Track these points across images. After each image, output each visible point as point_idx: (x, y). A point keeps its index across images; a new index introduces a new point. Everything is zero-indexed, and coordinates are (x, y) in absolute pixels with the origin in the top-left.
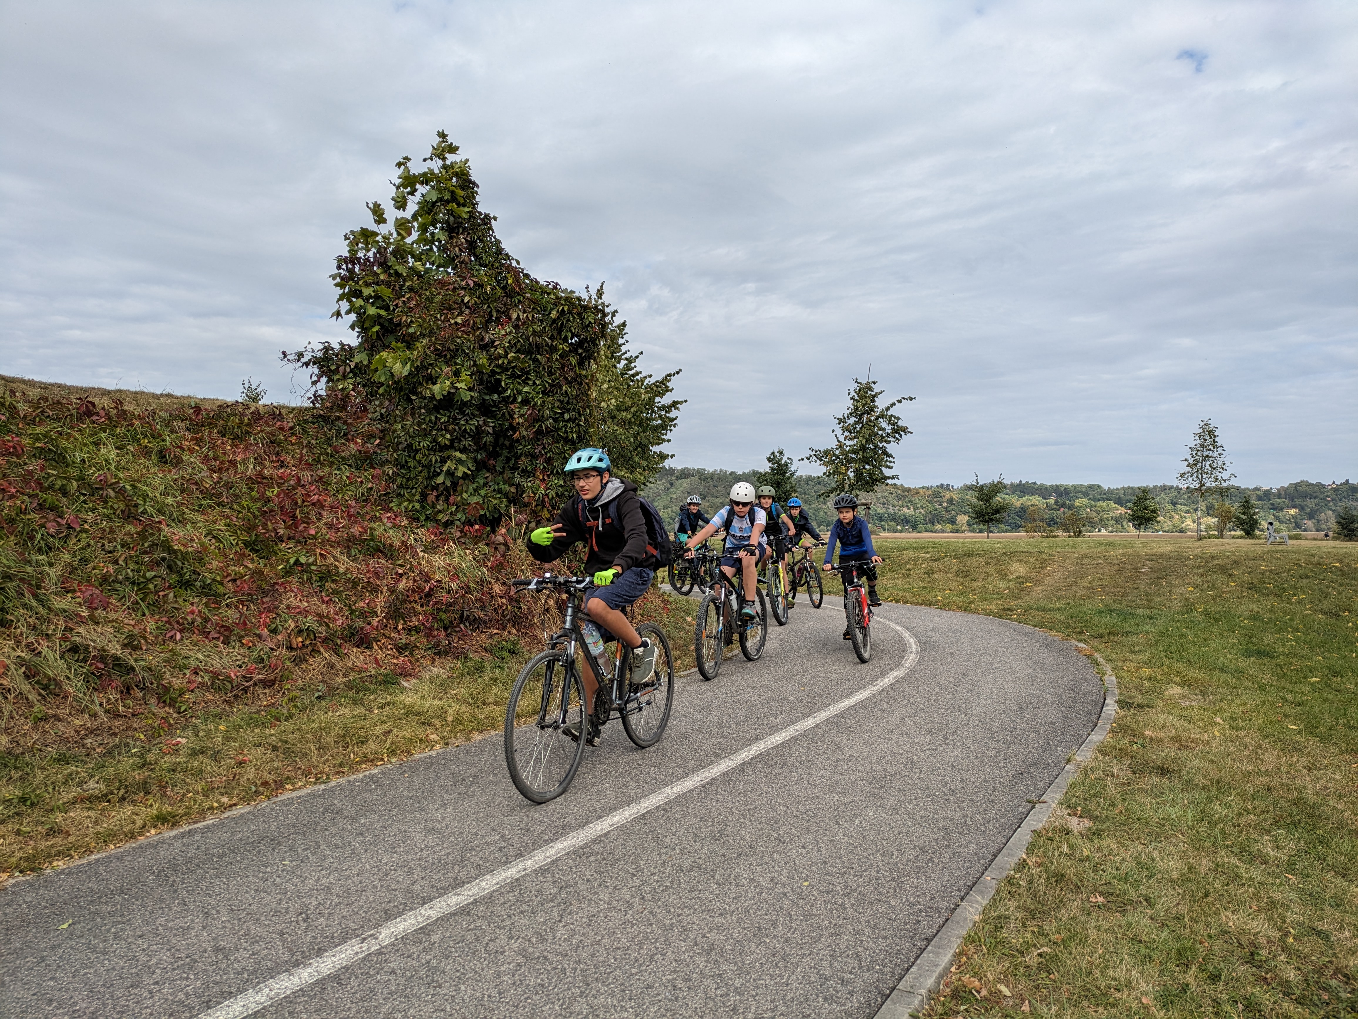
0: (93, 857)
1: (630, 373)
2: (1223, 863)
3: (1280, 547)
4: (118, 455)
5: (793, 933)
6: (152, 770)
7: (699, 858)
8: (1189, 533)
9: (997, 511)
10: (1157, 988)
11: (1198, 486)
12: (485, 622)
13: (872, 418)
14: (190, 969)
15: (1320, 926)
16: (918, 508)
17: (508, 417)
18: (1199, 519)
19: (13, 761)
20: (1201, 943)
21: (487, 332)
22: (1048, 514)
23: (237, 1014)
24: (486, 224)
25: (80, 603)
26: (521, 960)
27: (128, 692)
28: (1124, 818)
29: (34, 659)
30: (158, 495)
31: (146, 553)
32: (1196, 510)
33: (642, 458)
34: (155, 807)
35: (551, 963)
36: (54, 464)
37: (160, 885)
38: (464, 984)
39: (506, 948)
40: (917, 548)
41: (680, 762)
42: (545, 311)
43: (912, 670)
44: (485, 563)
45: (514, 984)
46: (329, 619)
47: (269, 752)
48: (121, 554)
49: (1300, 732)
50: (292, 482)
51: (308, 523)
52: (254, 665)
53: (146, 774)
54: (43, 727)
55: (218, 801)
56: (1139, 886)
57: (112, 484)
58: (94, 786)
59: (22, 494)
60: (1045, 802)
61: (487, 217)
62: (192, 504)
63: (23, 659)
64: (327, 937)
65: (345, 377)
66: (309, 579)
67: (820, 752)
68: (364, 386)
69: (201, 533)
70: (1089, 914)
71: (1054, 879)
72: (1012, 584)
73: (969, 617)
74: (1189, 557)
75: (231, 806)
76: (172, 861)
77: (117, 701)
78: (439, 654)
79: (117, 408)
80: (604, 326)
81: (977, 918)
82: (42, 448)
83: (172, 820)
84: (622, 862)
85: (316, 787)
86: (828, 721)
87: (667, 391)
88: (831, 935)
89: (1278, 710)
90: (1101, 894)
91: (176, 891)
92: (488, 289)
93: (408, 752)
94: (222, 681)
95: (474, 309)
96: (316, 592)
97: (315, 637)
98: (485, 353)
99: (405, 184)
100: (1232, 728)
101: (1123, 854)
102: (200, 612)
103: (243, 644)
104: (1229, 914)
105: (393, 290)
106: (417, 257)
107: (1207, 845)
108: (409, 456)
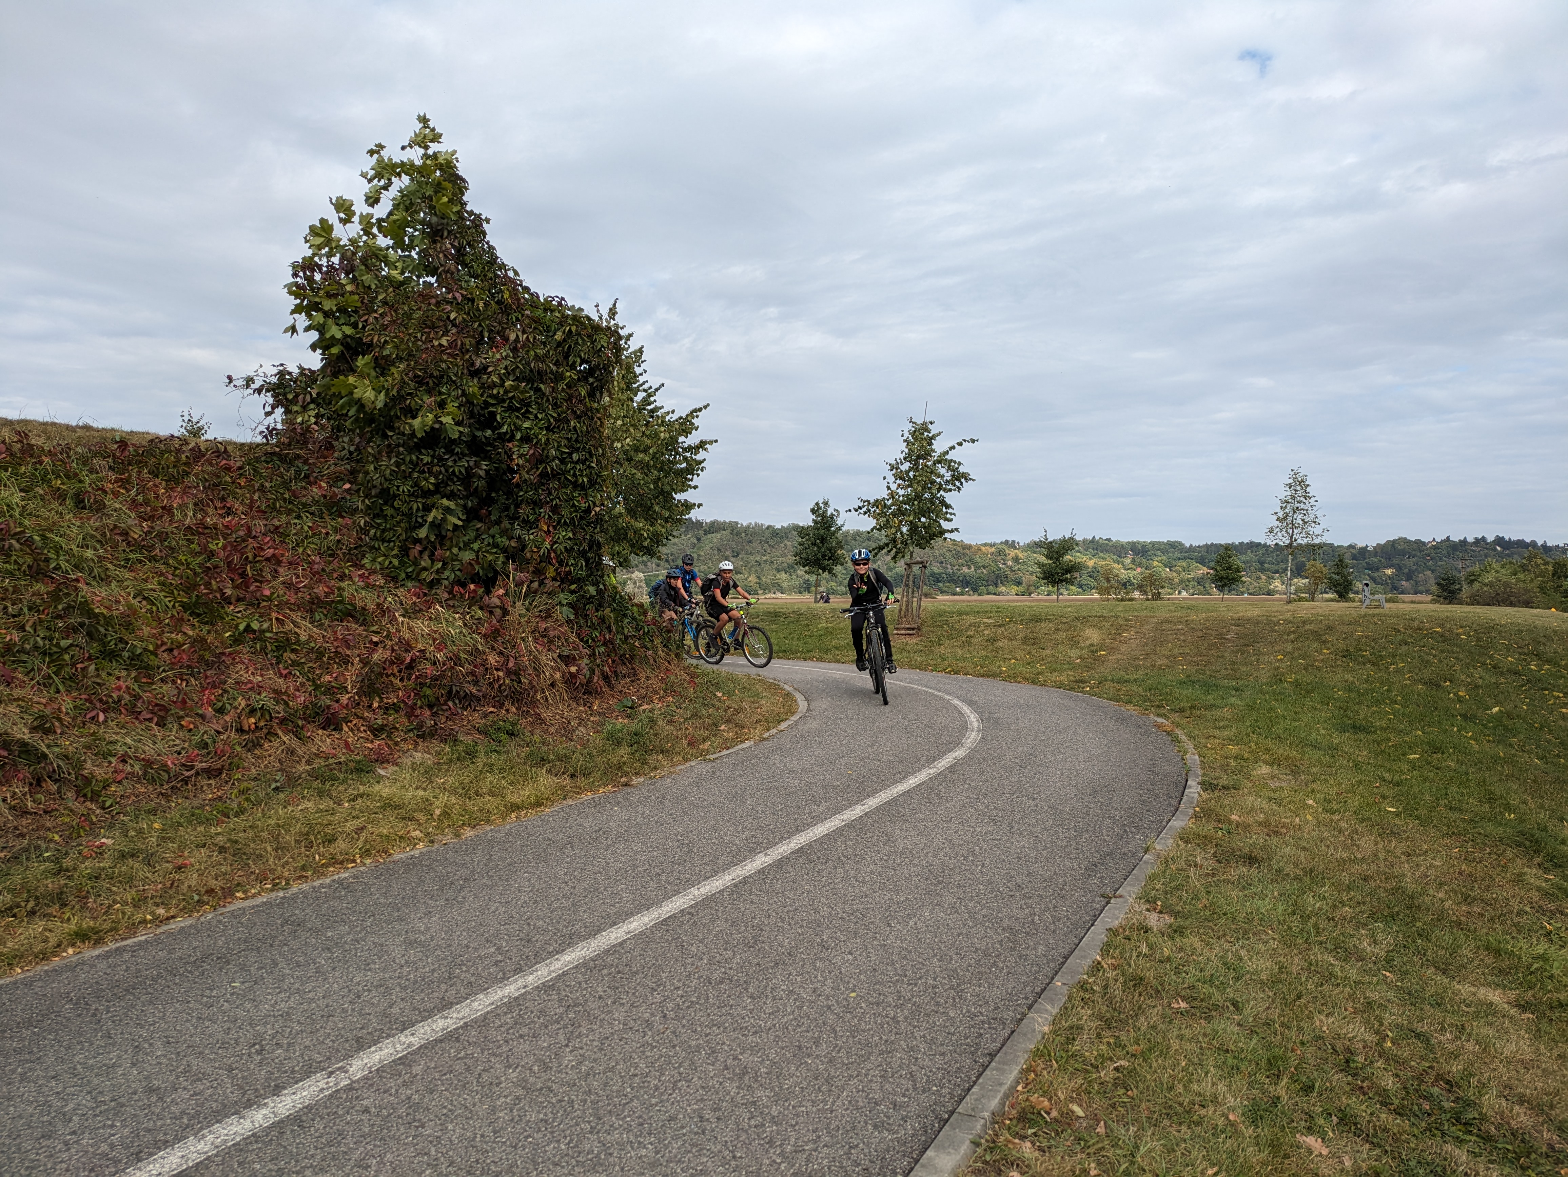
1: (649, 408)
2: (1317, 961)
3: (1377, 611)
4: (23, 498)
5: (839, 1052)
6: (70, 878)
7: (731, 968)
8: (1277, 596)
9: (1068, 571)
10: (1246, 1103)
11: (1287, 542)
12: (478, 700)
13: (929, 463)
14: (116, 1115)
15: (1419, 1027)
16: (979, 568)
17: (505, 457)
18: (1288, 580)
20: (1293, 1051)
21: (478, 355)
22: (1123, 575)
23: (174, 1166)
24: (476, 226)
26: (520, 1092)
27: (39, 784)
28: (1208, 913)
30: (74, 547)
31: (59, 617)
32: (1285, 570)
33: (663, 507)
34: (74, 921)
35: (555, 1095)
37: (79, 1015)
38: (452, 1122)
39: (503, 1079)
40: (978, 612)
41: (707, 859)
42: (549, 331)
43: (974, 750)
44: (478, 629)
45: (512, 1120)
46: (289, 696)
47: (216, 854)
48: (29, 619)
49: (1398, 814)
50: (241, 533)
51: (261, 582)
52: (196, 751)
53: (62, 882)
55: (152, 913)
56: (1225, 989)
57: (15, 534)
60: (1121, 897)
61: (478, 216)
62: (117, 558)
64: (286, 1072)
65: (305, 408)
66: (263, 649)
67: (869, 844)
68: (329, 419)
69: (129, 594)
70: (1170, 1022)
71: (1132, 983)
72: (1085, 652)
73: (1037, 690)
74: (1278, 622)
75: (168, 919)
76: (95, 986)
77: (24, 795)
78: (422, 737)
79: (21, 442)
80: (619, 350)
81: (1046, 1029)
83: (95, 937)
84: (641, 975)
85: (273, 895)
86: (879, 809)
87: (692, 429)
88: (881, 1053)
89: (1376, 790)
90: (1184, 999)
91: (99, 1021)
92: (480, 304)
93: (386, 852)
94: (156, 770)
95: (462, 328)
96: (272, 664)
97: (271, 717)
98: (475, 381)
99: (379, 175)
100: (1326, 811)
101: (1207, 952)
102: (128, 687)
103: (182, 726)
104: (1323, 1017)
105: (362, 303)
106: (393, 265)
107: (1300, 941)
108: (385, 503)
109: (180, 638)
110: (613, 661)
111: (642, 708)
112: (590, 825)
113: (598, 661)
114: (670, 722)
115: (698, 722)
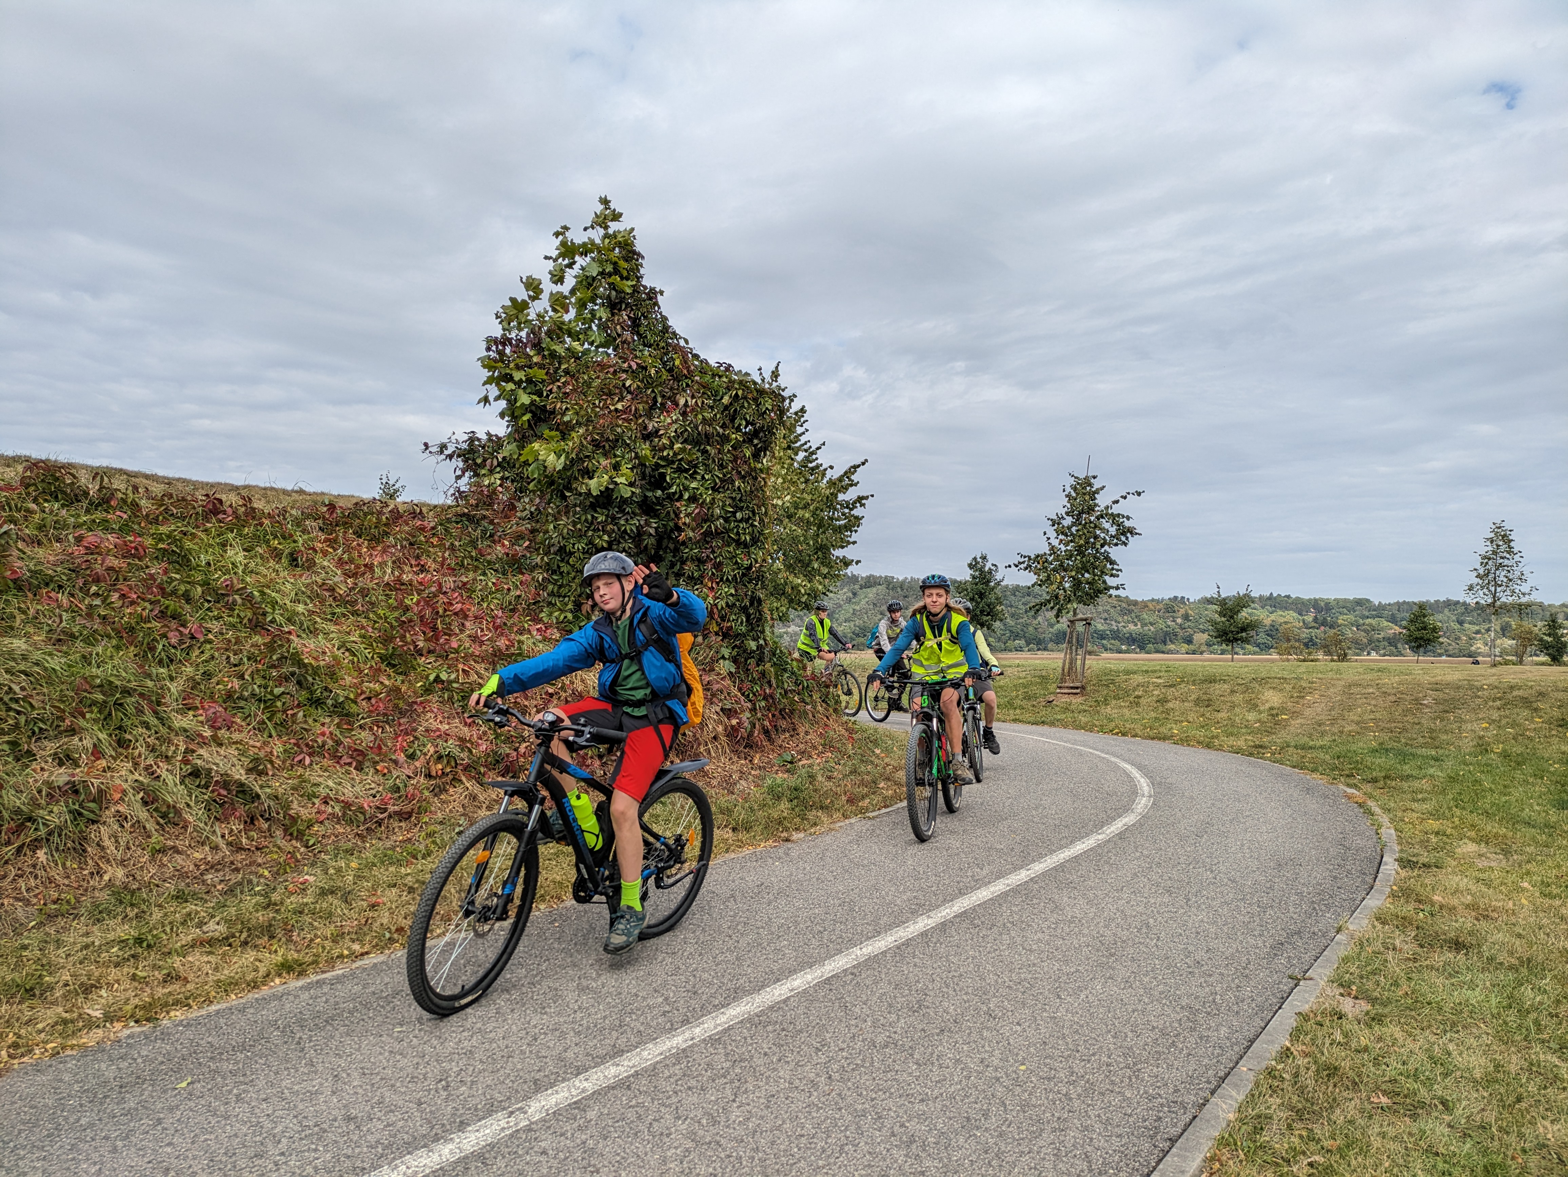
0: (213, 1008)
1: (809, 465)
2: (1539, 1062)
4: (245, 557)
5: (1009, 1126)
6: (277, 911)
7: (895, 1033)
8: (1480, 659)
9: (1243, 629)
11: (1490, 601)
13: (1092, 518)
14: (319, 1139)
16: (1146, 625)
17: (673, 516)
18: (1493, 641)
19: (129, 897)
20: (1513, 1158)
21: (650, 420)
22: (1305, 634)
24: (650, 299)
25: (202, 722)
26: (690, 1144)
27: (252, 822)
28: (1410, 1001)
29: (153, 783)
30: (288, 602)
31: (274, 666)
32: (1488, 630)
33: (822, 563)
34: (280, 954)
35: (724, 1150)
36: (178, 567)
37: (286, 1042)
38: (625, 1169)
39: (673, 1130)
40: (1147, 672)
41: (870, 918)
42: (716, 396)
43: (1145, 817)
45: (682, 1172)
46: (472, 744)
47: (405, 893)
48: (248, 668)
50: (433, 589)
51: (450, 635)
52: (389, 795)
53: (271, 915)
54: (161, 860)
55: (348, 948)
56: (1432, 1085)
57: (238, 590)
58: (215, 928)
59: (143, 599)
60: (1311, 979)
61: (652, 290)
62: (324, 613)
63: (142, 783)
64: (470, 1109)
65: (491, 471)
66: (451, 698)
67: (1036, 911)
68: (512, 481)
69: (334, 645)
70: (1370, 1117)
71: (1325, 1073)
72: (1264, 716)
73: (1212, 754)
74: (1482, 687)
75: (362, 954)
76: (299, 1016)
77: (240, 832)
79: (245, 505)
80: (782, 412)
81: (1231, 1116)
82: (164, 549)
83: (298, 969)
84: (805, 1034)
86: (1045, 874)
87: (851, 485)
88: (1054, 1130)
90: (1385, 1093)
91: (303, 1049)
92: (653, 371)
93: (559, 898)
94: (354, 812)
95: (636, 395)
96: (457, 713)
97: (456, 764)
98: (648, 443)
99: (563, 256)
100: (1544, 895)
101: (1410, 1045)
102: (331, 733)
103: (377, 771)
104: (1547, 1123)
105: (547, 374)
106: (575, 336)
107: (1518, 1038)
108: (562, 560)
109: (377, 687)
110: (773, 716)
111: (801, 763)
112: (752, 879)
113: (759, 715)
114: (829, 778)
115: (857, 779)
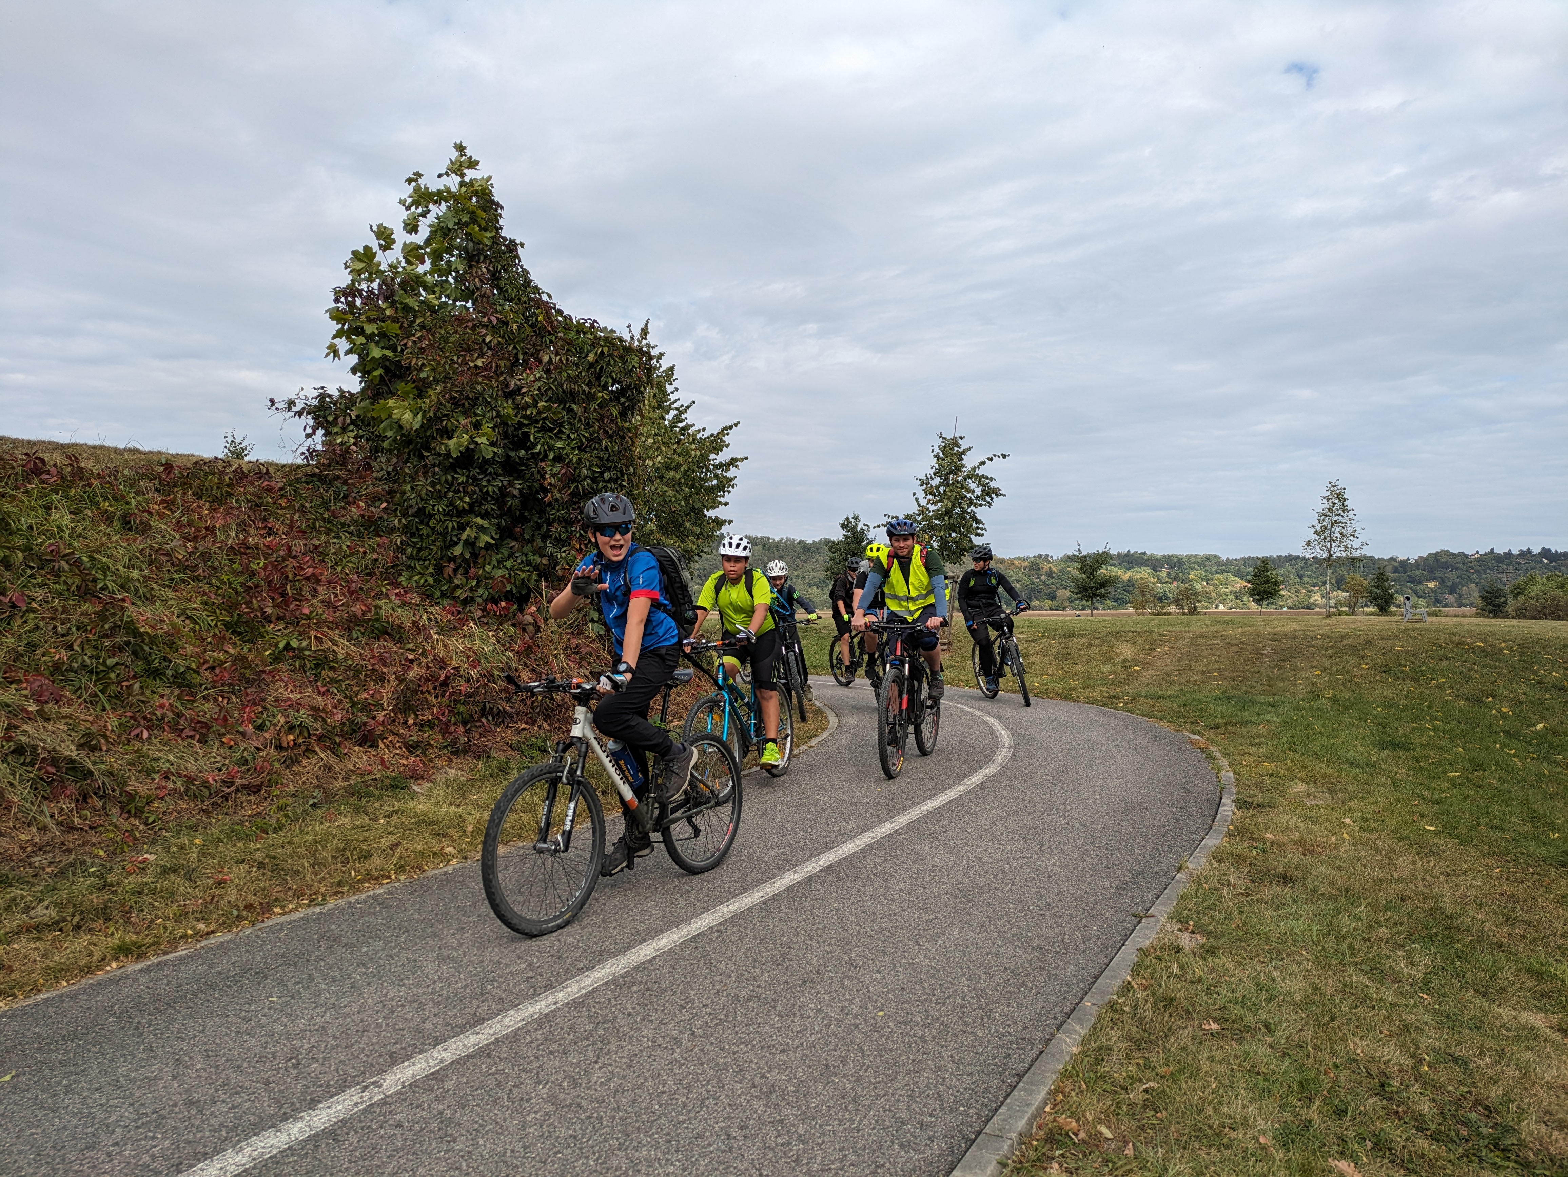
0: (41, 996)
1: (680, 425)
2: (1351, 983)
3: (1418, 625)
4: (72, 521)
5: (866, 1071)
6: (114, 892)
7: (759, 986)
8: (1317, 610)
9: (1102, 585)
10: (1277, 1126)
11: (1325, 555)
12: (511, 716)
13: (959, 479)
14: (157, 1126)
15: (1457, 1052)
17: (537, 476)
18: (1328, 593)
20: (1326, 1073)
21: (512, 377)
22: (1159, 589)
24: (511, 251)
25: (26, 696)
26: (550, 1108)
27: (85, 800)
28: (1241, 933)
30: (120, 568)
31: (106, 636)
32: (1325, 583)
33: (694, 524)
34: (117, 936)
35: (585, 1111)
37: (122, 1028)
38: (483, 1137)
39: (533, 1095)
41: (737, 876)
42: (581, 353)
43: (1005, 767)
44: (511, 646)
45: (542, 1136)
46: (326, 713)
47: (255, 869)
48: (77, 639)
49: (1437, 833)
50: (282, 553)
51: (300, 601)
52: (236, 768)
53: (107, 897)
55: (193, 928)
56: (1257, 1010)
57: (65, 555)
58: (43, 913)
60: (1153, 916)
61: (512, 241)
62: (162, 578)
64: (321, 1086)
65: (344, 430)
66: (303, 667)
67: (898, 862)
68: (367, 440)
69: (173, 613)
70: (1201, 1043)
71: (1162, 1004)
72: (1118, 668)
73: (1070, 706)
74: (1316, 637)
75: (208, 934)
76: (137, 1000)
77: (71, 811)
78: (456, 753)
79: (72, 465)
80: (650, 370)
81: (1075, 1050)
83: (138, 951)
84: (670, 993)
85: (310, 911)
86: (909, 826)
87: (723, 447)
88: (909, 1072)
89: (1414, 809)
90: (1215, 1020)
91: (141, 1034)
92: (514, 327)
93: (420, 868)
94: (198, 787)
95: (497, 351)
96: (310, 682)
97: (309, 734)
98: (510, 402)
99: (416, 203)
100: (1363, 829)
101: (1240, 974)
102: (171, 705)
103: (223, 743)
104: (1357, 1040)
105: (401, 328)
106: (430, 290)
107: (1334, 962)
108: (421, 523)
